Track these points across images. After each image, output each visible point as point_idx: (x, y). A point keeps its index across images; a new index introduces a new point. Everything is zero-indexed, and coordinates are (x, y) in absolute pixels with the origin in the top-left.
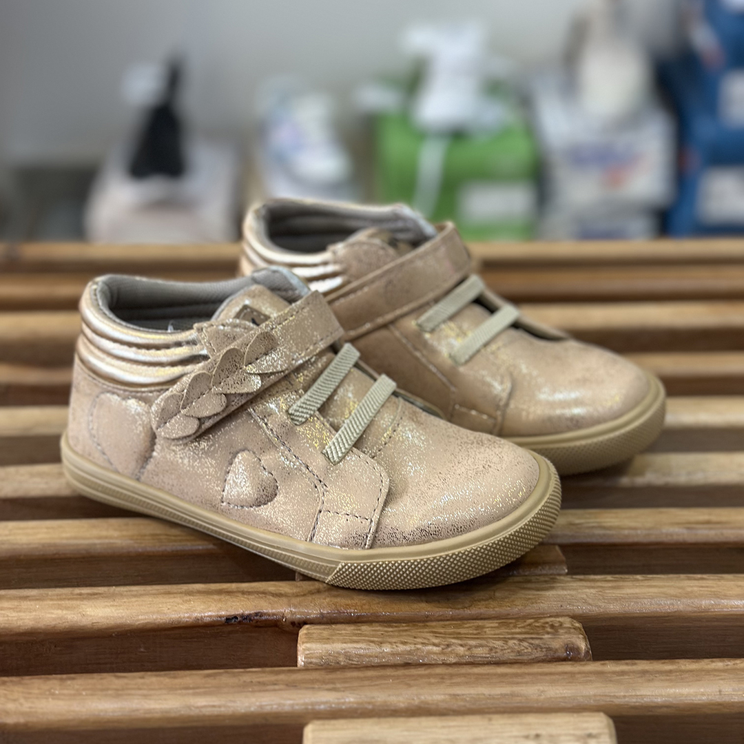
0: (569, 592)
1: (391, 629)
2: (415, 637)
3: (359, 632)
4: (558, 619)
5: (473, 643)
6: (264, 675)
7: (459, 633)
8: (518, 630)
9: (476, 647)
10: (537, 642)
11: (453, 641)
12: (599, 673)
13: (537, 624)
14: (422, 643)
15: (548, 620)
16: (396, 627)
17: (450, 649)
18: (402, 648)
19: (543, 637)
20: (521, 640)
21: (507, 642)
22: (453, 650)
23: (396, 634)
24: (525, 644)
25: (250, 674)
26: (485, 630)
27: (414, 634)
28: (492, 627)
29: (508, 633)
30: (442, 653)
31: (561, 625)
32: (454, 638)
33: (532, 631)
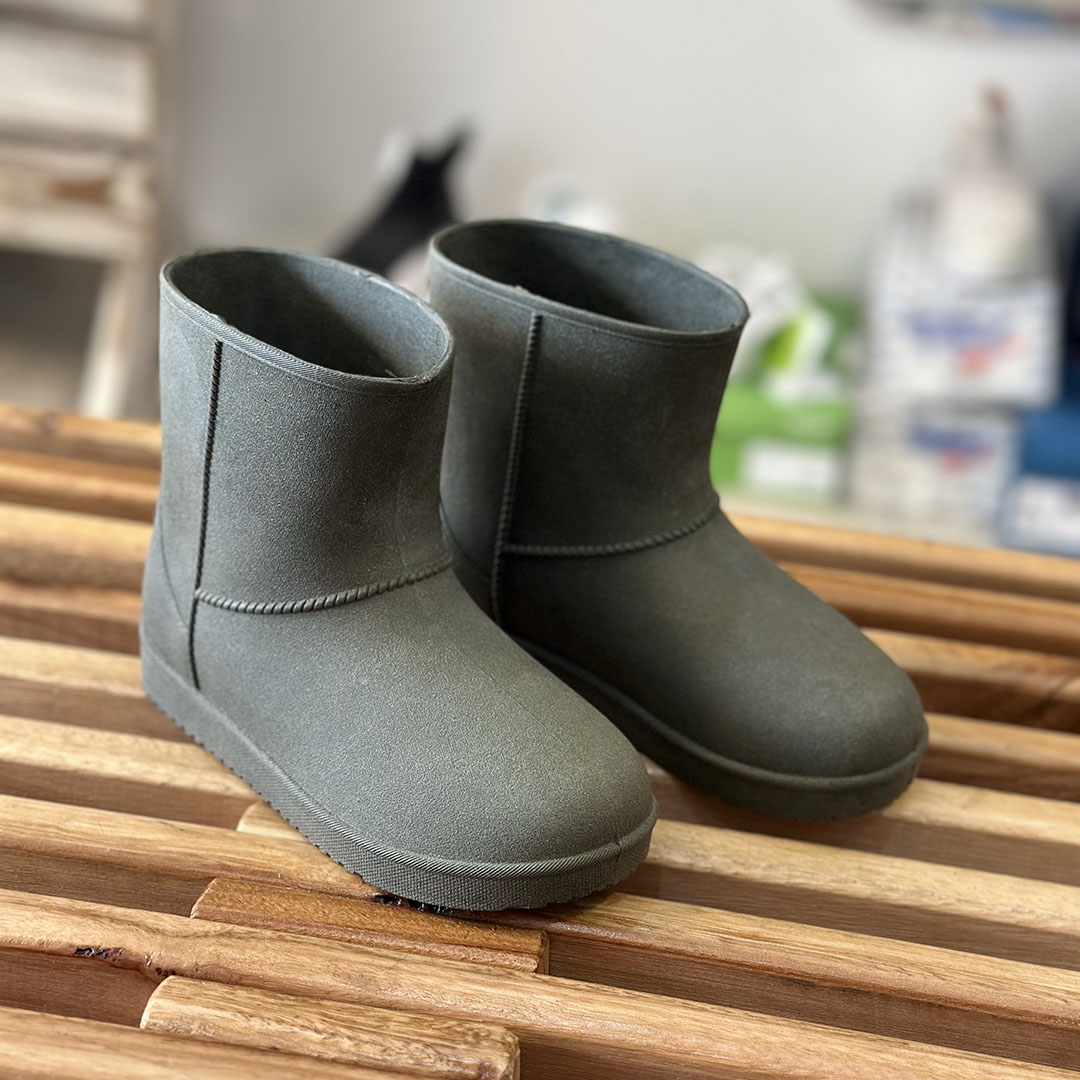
1: (272, 1001)
2: (297, 1017)
3: (231, 997)
4: (488, 1028)
5: (365, 1037)
6: (85, 1029)
8: (430, 1032)
9: (367, 1042)
10: (447, 1051)
11: (343, 1030)
13: (458, 1029)
14: (303, 1026)
15: (477, 1026)
16: (281, 999)
17: (332, 1040)
18: (274, 1027)
19: (458, 1046)
20: (427, 1046)
21: (409, 1044)
22: (337, 1042)
23: (276, 1007)
25: (68, 1024)
26: (388, 1024)
27: (298, 1013)
28: (400, 1022)
29: (416, 1034)
30: (322, 1043)
31: (488, 1036)
32: (345, 1027)
33: (447, 1036)
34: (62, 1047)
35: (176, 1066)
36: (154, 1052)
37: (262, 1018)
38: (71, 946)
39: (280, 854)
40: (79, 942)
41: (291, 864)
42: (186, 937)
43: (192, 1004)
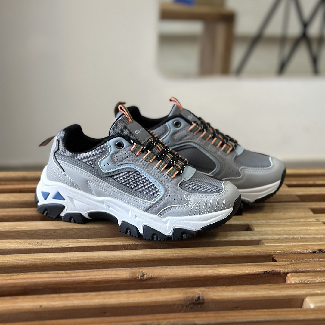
34: (285, 289)
35: (313, 288)
36: (305, 286)
37: (318, 277)
38: (262, 272)
39: (282, 248)
40: (262, 270)
41: (287, 249)
42: (284, 265)
43: (301, 277)
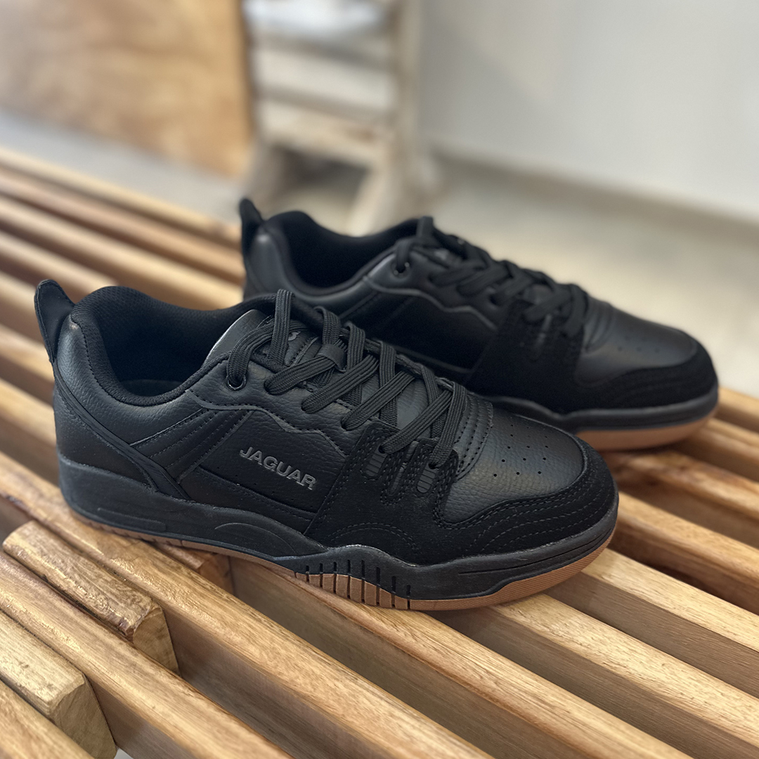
0: (173, 582)
2: (63, 562)
4: (143, 597)
5: (83, 583)
7: (85, 574)
8: (114, 591)
9: (82, 587)
10: (113, 605)
11: (76, 576)
12: (110, 648)
13: (129, 593)
14: (61, 568)
15: (139, 594)
17: (68, 580)
18: (49, 564)
19: (120, 604)
20: (106, 599)
21: (99, 594)
22: (70, 582)
23: (59, 554)
24: (105, 602)
26: (100, 579)
27: (66, 560)
28: (105, 580)
29: (107, 590)
31: (139, 602)
32: (79, 574)
33: (120, 596)
